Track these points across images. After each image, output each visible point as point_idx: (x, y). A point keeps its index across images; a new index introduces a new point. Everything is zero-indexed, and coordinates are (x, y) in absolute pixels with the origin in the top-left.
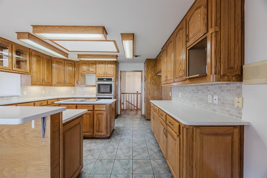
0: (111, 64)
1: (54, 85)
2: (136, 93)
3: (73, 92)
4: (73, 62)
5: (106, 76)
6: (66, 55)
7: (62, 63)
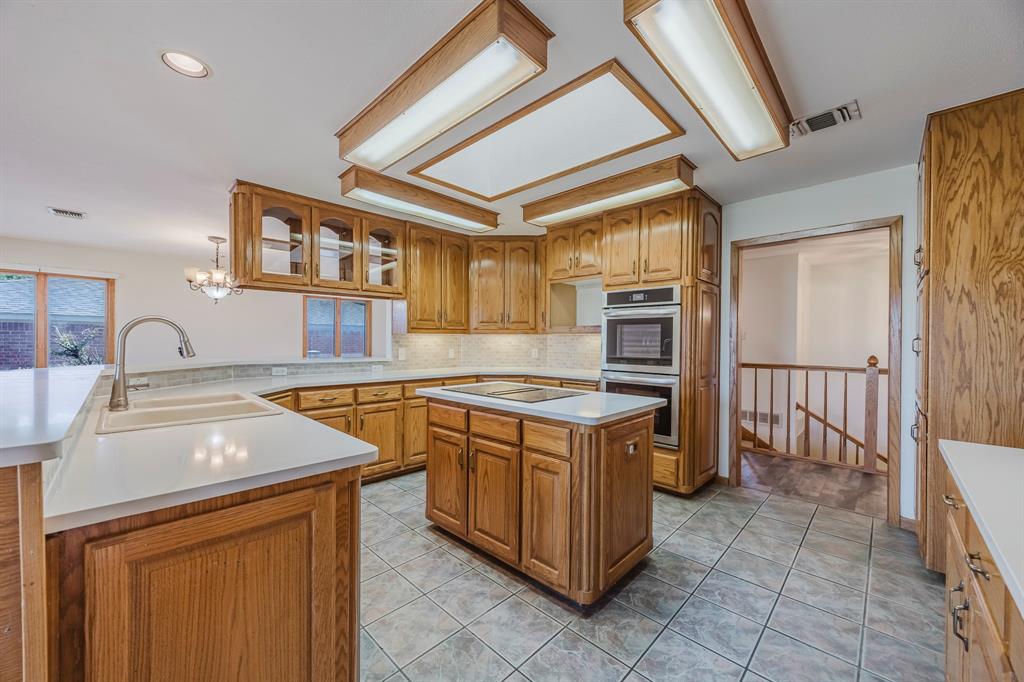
0: (669, 215)
1: (476, 329)
2: (865, 365)
3: (535, 353)
4: (532, 241)
5: (645, 282)
6: (490, 218)
7: (496, 251)
